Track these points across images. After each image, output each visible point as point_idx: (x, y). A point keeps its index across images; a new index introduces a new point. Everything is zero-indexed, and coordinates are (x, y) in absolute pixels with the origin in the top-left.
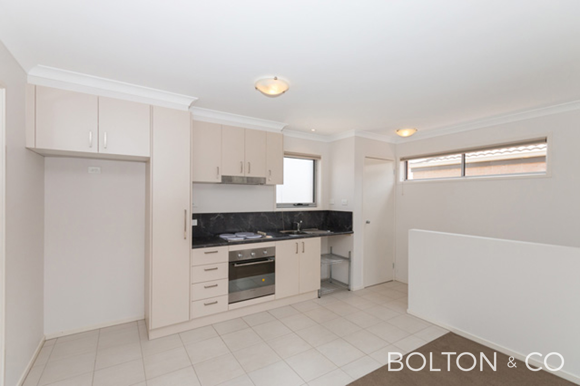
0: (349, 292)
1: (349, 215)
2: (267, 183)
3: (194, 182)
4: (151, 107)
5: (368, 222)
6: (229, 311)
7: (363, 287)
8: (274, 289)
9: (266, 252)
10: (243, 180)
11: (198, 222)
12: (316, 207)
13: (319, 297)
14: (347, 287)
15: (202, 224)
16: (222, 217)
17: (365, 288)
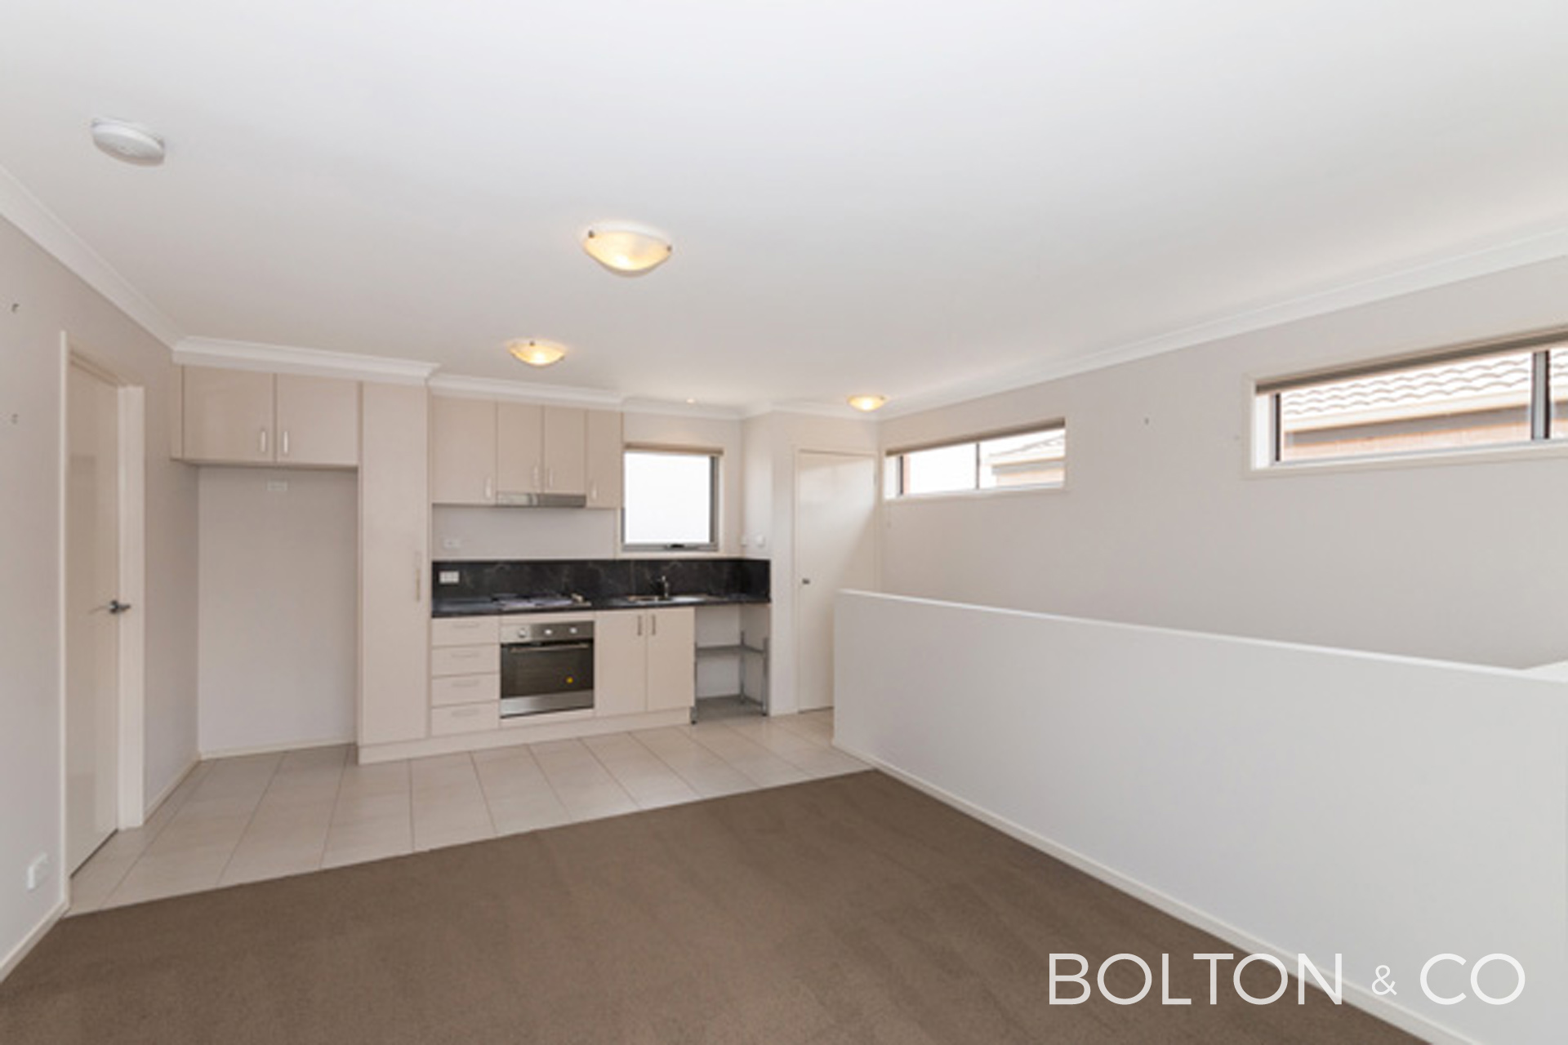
0: (765, 718)
1: (764, 566)
2: (589, 504)
3: (435, 506)
4: (360, 386)
5: (806, 582)
6: (501, 729)
7: (795, 710)
8: (592, 698)
9: (573, 630)
10: (531, 500)
11: (461, 577)
12: (716, 550)
13: (694, 723)
14: (759, 708)
15: (468, 580)
16: (508, 568)
17: (801, 712)
